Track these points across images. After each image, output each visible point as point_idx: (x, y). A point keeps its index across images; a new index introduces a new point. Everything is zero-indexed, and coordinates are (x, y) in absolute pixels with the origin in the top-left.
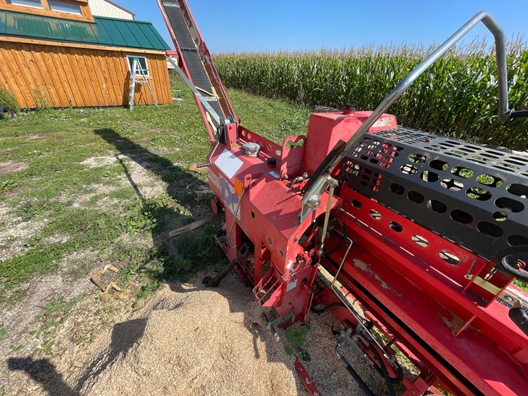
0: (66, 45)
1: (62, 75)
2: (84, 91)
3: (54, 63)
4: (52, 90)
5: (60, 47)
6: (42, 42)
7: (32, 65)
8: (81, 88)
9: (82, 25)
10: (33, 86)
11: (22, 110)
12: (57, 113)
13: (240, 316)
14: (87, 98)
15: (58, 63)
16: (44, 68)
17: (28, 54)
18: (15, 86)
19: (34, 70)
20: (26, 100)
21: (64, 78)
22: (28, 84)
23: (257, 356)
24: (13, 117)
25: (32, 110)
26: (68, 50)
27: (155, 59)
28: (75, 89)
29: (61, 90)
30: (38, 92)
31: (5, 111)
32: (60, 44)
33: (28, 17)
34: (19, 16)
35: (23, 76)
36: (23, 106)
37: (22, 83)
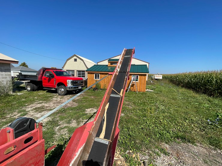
10: (105, 83)
16: (109, 79)
19: (107, 79)
24: (97, 91)
27: (142, 76)
30: (106, 85)
31: (96, 89)
33: (113, 67)
34: (111, 67)
35: (105, 81)
36: (101, 88)
37: (104, 82)
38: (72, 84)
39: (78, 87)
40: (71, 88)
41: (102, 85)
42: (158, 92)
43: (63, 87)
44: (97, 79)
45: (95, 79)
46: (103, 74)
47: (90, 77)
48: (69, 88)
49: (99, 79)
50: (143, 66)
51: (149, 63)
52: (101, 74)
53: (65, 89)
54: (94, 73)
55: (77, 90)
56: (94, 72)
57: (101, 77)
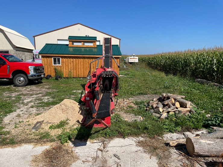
0: (84, 56)
1: (80, 66)
2: (85, 72)
3: (78, 62)
4: (75, 71)
5: (82, 57)
6: (77, 56)
7: (72, 63)
8: (84, 71)
9: (92, 49)
10: (70, 70)
11: (64, 78)
12: (73, 79)
13: (79, 106)
14: (85, 74)
15: (80, 62)
16: (75, 64)
17: (72, 60)
18: (65, 70)
19: (72, 64)
20: (66, 74)
21: (80, 67)
22: (68, 69)
23: (79, 113)
24: (60, 80)
25: (67, 78)
26: (84, 58)
28: (82, 71)
29: (78, 71)
30: (70, 72)
31: (59, 78)
32: (82, 56)
33: (76, 48)
34: (74, 48)
35: (68, 67)
36: (65, 77)
37: (67, 69)
38: (35, 71)
39: (41, 75)
40: (34, 76)
41: (65, 73)
42: (132, 77)
43: (23, 76)
44: (57, 65)
45: (53, 65)
46: (65, 57)
47: (46, 62)
48: (32, 76)
49: (61, 65)
50: (114, 46)
51: (120, 40)
52: (62, 57)
53: (26, 78)
54: (51, 57)
55: (39, 79)
56: (52, 55)
57: (63, 62)
